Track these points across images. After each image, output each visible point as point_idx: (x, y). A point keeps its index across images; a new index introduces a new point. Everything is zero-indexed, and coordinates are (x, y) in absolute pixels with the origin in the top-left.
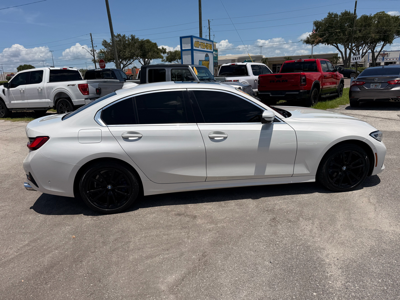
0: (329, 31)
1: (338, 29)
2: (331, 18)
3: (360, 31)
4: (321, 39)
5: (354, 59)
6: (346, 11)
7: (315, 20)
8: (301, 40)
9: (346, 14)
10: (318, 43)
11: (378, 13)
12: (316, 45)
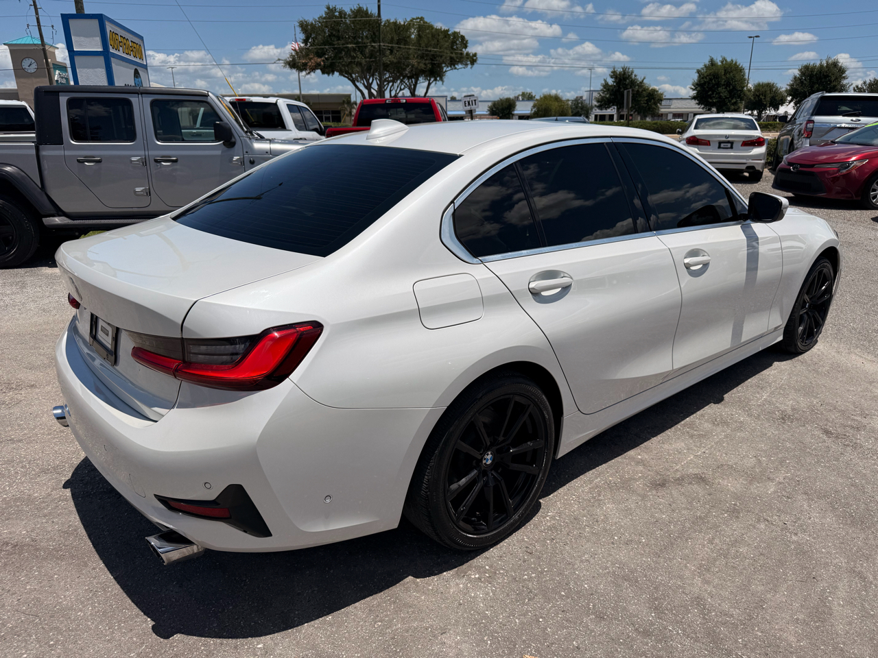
0: (334, 45)
1: (351, 43)
2: (333, 18)
3: (391, 51)
4: (319, 60)
5: (467, 105)
6: (360, 8)
7: (301, 19)
8: (279, 60)
9: (360, 13)
10: (313, 69)
11: (414, 19)
12: (309, 73)
